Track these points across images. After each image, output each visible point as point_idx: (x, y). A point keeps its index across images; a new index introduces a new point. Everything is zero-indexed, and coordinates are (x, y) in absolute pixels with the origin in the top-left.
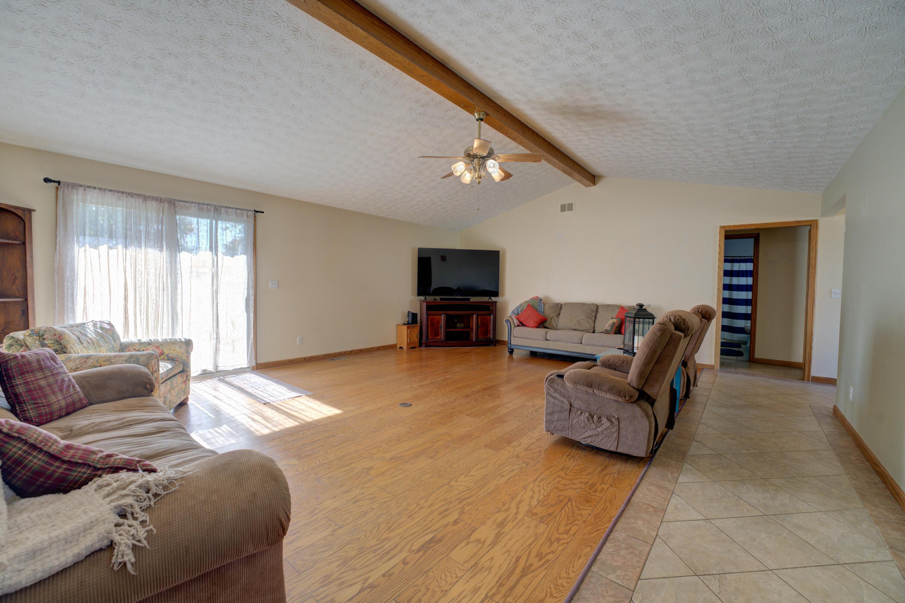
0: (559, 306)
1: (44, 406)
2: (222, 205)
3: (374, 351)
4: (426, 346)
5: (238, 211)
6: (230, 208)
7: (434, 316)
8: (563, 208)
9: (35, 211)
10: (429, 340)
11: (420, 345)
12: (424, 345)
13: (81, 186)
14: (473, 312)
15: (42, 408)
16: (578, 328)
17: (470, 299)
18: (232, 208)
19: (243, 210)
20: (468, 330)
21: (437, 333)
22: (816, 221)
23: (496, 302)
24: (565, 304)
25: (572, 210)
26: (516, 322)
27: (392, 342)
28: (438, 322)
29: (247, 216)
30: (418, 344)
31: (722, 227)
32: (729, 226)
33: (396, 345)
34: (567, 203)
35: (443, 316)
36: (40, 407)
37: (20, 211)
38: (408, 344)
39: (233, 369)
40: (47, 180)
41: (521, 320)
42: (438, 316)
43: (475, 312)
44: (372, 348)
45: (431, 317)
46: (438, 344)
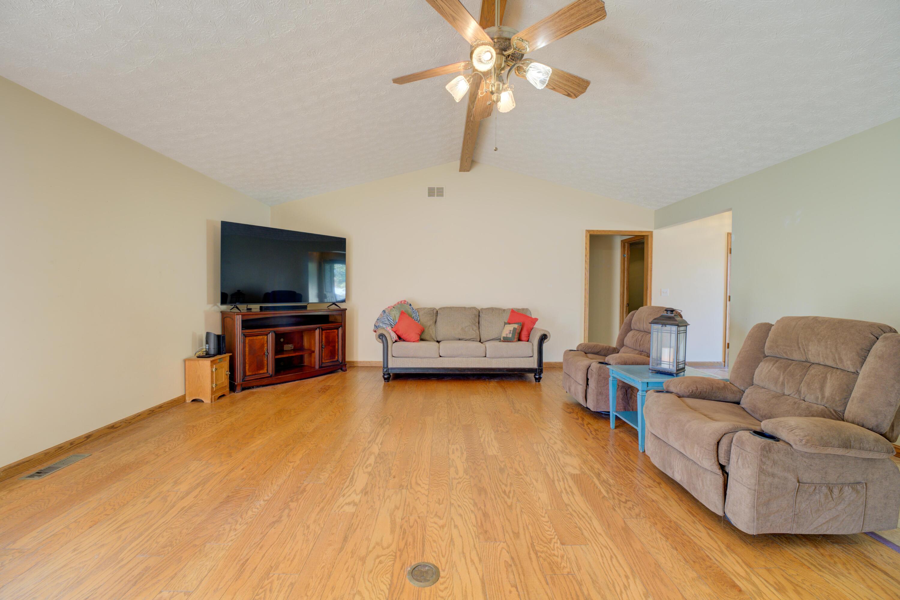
0: (435, 312)
3: (143, 419)
4: (243, 389)
7: (255, 338)
8: (431, 192)
10: (247, 378)
11: (232, 388)
12: (239, 388)
14: (312, 326)
16: (464, 337)
20: (301, 353)
21: (260, 366)
22: (652, 232)
23: (345, 310)
24: (440, 309)
25: (442, 196)
26: (395, 337)
27: (177, 392)
28: (262, 347)
30: (229, 388)
31: (588, 231)
32: (593, 231)
33: (184, 397)
34: (436, 187)
35: (269, 336)
38: (213, 392)
41: (397, 332)
42: (261, 337)
44: (139, 415)
45: (249, 340)
46: (265, 381)
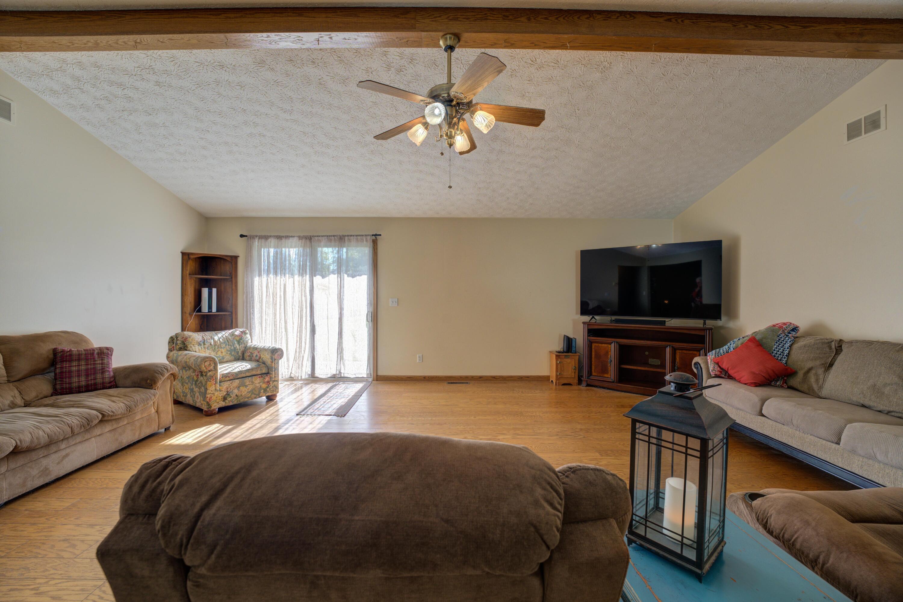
0: (834, 346)
1: (66, 383)
2: (345, 234)
3: (515, 380)
4: (588, 385)
5: (359, 237)
6: (351, 236)
7: (600, 345)
8: (855, 130)
9: (239, 256)
10: (592, 377)
11: (580, 382)
12: (584, 384)
13: (257, 236)
14: (664, 343)
15: (64, 384)
16: (870, 403)
17: (665, 321)
18: (353, 236)
19: (362, 235)
21: (604, 369)
25: (878, 127)
28: (607, 353)
29: (367, 241)
30: (576, 381)
34: (864, 117)
35: (613, 345)
36: (63, 383)
37: (229, 258)
38: (558, 378)
39: (355, 377)
40: (242, 236)
41: (724, 366)
42: (606, 345)
43: (669, 343)
44: (511, 377)
45: (595, 346)
46: (606, 385)
